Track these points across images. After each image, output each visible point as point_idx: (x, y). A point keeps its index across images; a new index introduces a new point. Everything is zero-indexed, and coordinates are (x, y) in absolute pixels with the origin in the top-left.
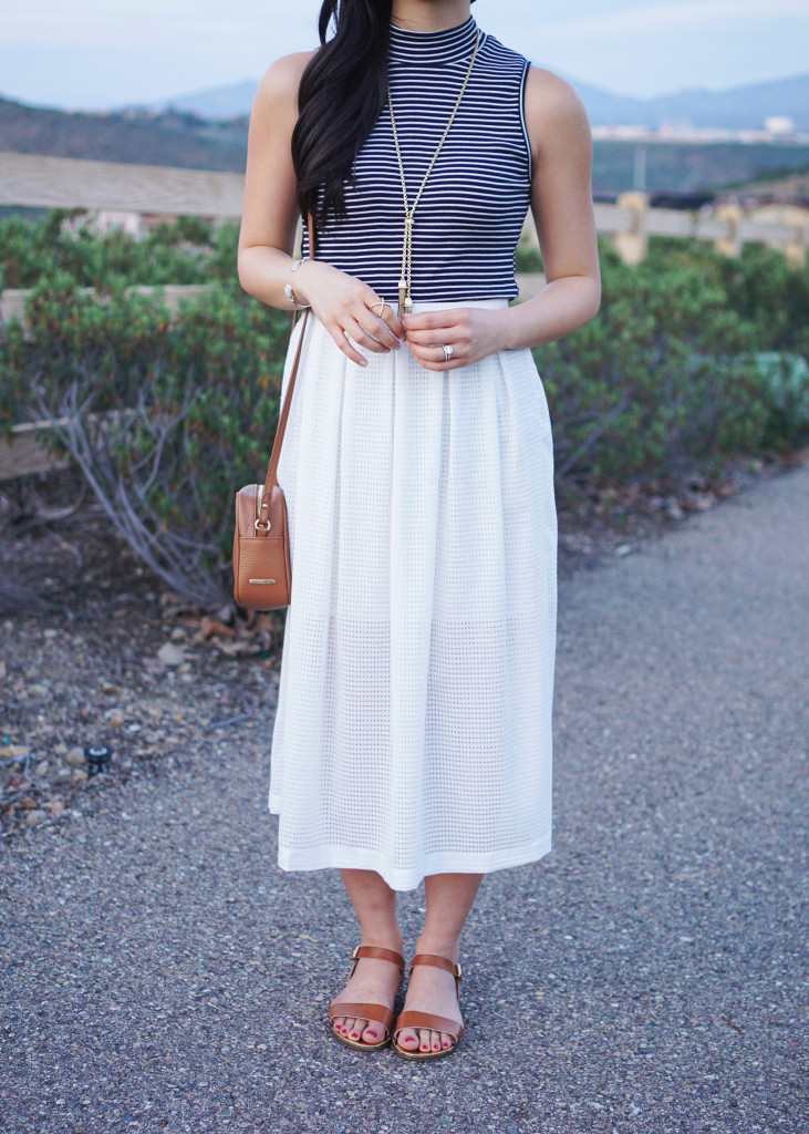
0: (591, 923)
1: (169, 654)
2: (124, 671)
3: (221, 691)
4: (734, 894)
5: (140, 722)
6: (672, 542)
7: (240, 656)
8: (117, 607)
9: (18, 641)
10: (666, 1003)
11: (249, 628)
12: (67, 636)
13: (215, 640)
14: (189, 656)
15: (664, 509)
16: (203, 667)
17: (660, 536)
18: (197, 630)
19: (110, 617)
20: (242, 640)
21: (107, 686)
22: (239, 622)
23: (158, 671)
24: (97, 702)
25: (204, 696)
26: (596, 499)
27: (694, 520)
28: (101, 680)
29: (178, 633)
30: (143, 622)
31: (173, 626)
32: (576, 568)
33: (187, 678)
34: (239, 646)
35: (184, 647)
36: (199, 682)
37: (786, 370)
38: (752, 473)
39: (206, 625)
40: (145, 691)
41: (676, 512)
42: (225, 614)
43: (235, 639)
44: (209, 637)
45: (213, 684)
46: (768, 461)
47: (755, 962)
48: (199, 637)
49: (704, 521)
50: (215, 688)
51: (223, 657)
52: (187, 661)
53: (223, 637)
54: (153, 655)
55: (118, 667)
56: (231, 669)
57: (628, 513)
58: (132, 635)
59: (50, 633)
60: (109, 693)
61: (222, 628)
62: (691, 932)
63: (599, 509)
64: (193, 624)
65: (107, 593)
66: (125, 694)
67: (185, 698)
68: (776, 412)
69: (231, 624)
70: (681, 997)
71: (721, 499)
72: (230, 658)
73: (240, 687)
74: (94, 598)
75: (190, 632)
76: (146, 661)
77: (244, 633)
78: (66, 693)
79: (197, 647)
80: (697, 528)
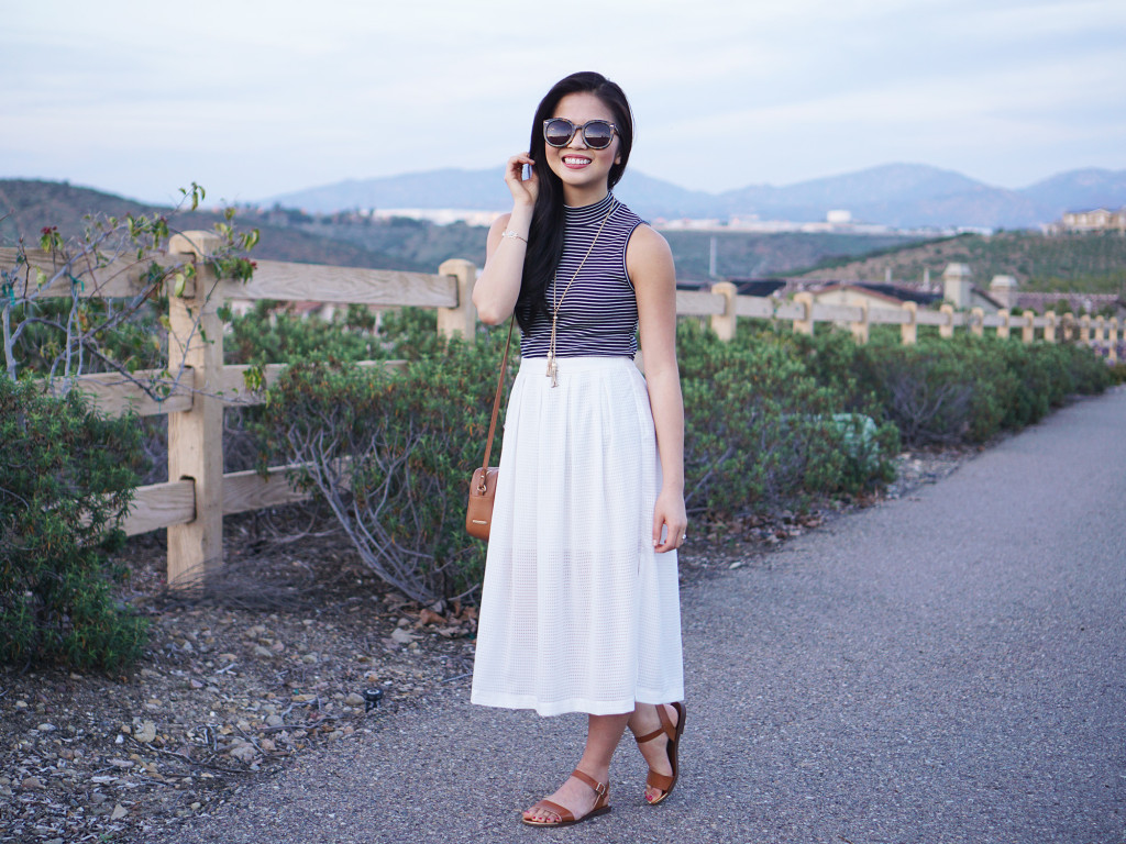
0: (744, 790)
1: (400, 635)
2: (370, 646)
3: (445, 659)
4: (840, 774)
5: (391, 679)
6: (773, 559)
7: (453, 637)
8: (352, 605)
9: (285, 627)
10: (800, 830)
11: (458, 618)
12: (321, 624)
13: (432, 626)
14: (416, 637)
15: (764, 536)
16: (427, 643)
17: (763, 556)
18: (418, 619)
19: (348, 612)
20: (453, 626)
21: (360, 656)
22: (448, 612)
23: (396, 647)
24: (356, 667)
25: (433, 663)
26: (708, 530)
27: (788, 544)
28: (355, 652)
29: (403, 621)
30: (375, 615)
31: (398, 618)
32: (699, 577)
33: (417, 652)
34: (451, 630)
35: (411, 631)
36: (426, 654)
37: (858, 427)
38: (833, 509)
39: (424, 615)
40: (388, 660)
41: (774, 539)
42: (438, 607)
43: (447, 626)
44: (427, 625)
45: (438, 655)
46: (846, 502)
47: (859, 809)
48: (420, 624)
49: (798, 545)
50: (440, 658)
51: (440, 638)
52: (414, 640)
53: (438, 624)
54: (389, 637)
55: (366, 644)
56: (449, 645)
57: (735, 540)
58: (368, 624)
59: (307, 622)
60: (361, 661)
61: (437, 618)
62: (812, 794)
63: (712, 536)
64: (414, 615)
65: (339, 596)
66: (374, 662)
67: (419, 665)
68: (850, 460)
69: (443, 614)
70: (809, 827)
71: (809, 529)
72: (447, 638)
73: (458, 657)
74: (330, 599)
75: (413, 622)
76: (384, 640)
77: (455, 621)
78: (331, 661)
79: (419, 631)
80: (792, 550)
